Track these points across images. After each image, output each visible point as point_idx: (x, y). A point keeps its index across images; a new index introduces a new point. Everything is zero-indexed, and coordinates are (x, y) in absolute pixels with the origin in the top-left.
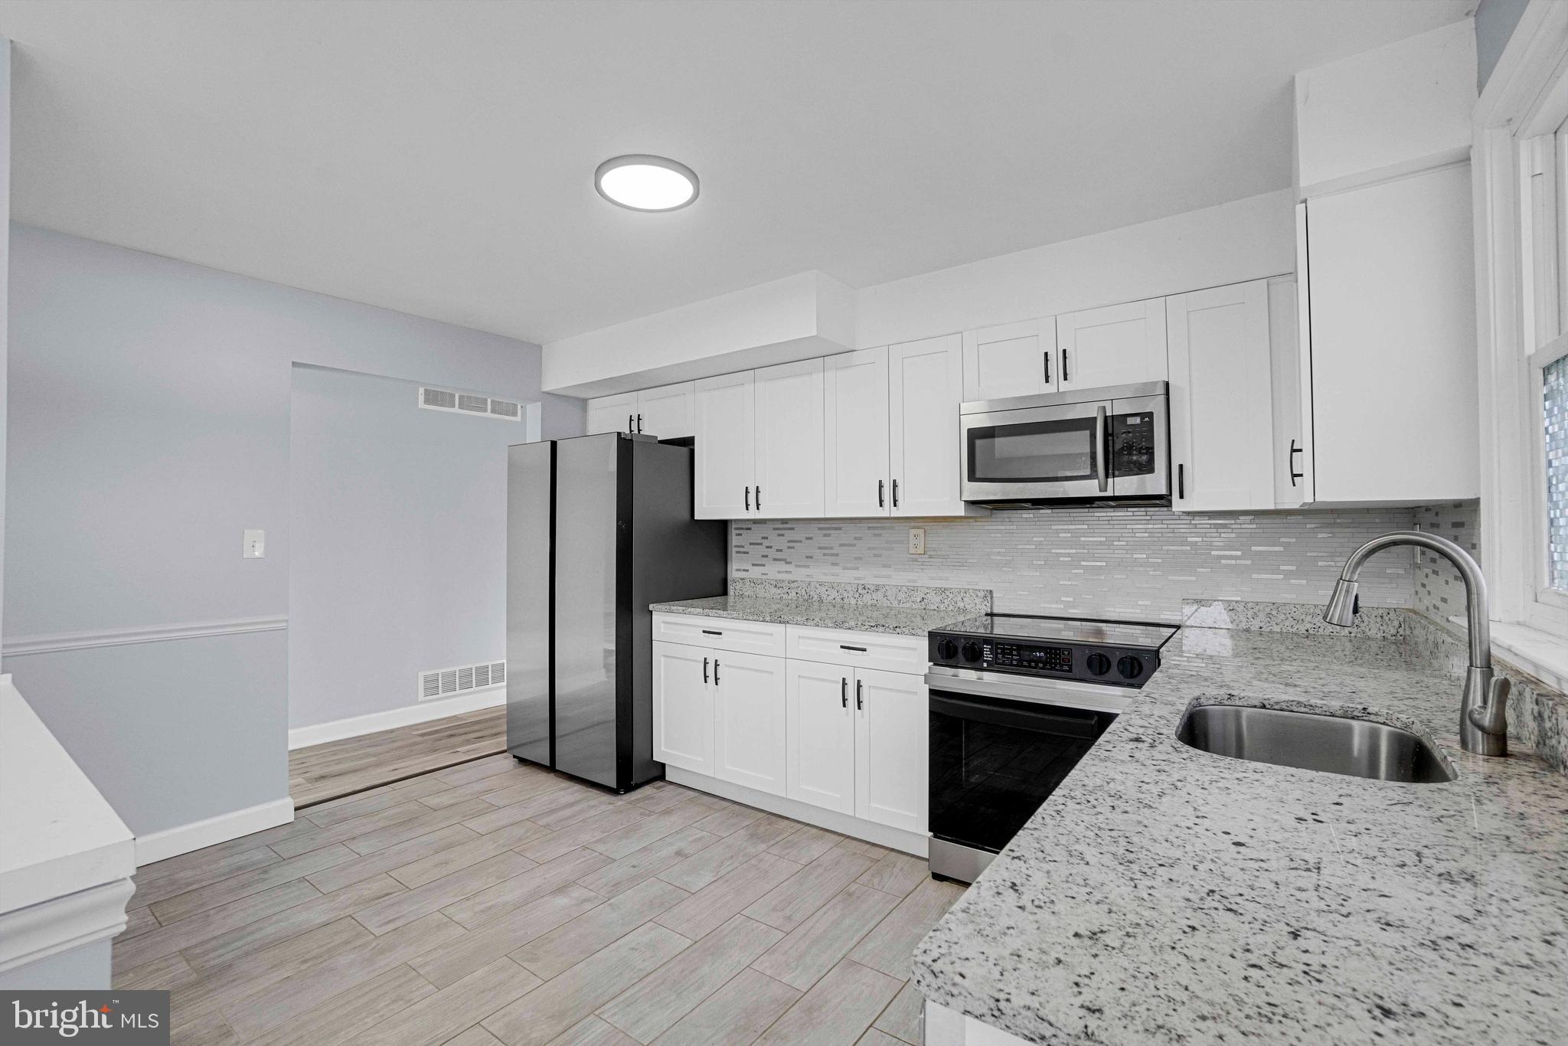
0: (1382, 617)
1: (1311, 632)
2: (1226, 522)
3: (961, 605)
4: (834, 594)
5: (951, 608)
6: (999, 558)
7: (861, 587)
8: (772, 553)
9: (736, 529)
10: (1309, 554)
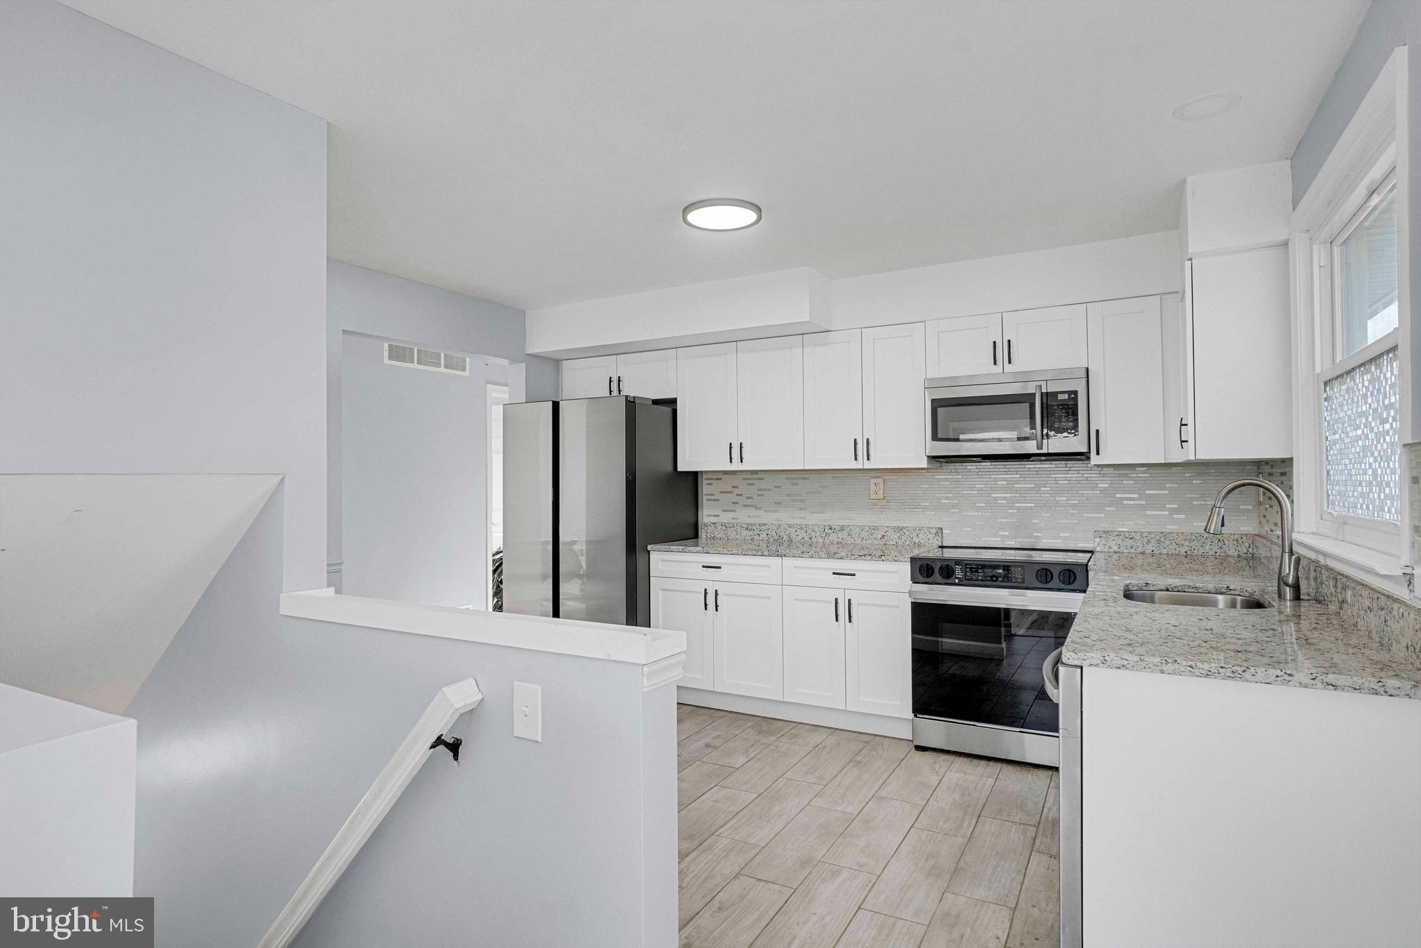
0: (1237, 540)
1: (1189, 553)
2: (1127, 472)
3: (917, 540)
4: (802, 534)
5: (908, 543)
6: (948, 501)
7: (827, 528)
8: (742, 500)
9: (706, 479)
10: (1187, 496)
